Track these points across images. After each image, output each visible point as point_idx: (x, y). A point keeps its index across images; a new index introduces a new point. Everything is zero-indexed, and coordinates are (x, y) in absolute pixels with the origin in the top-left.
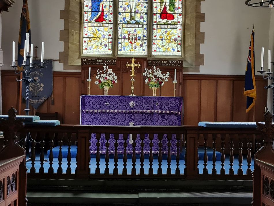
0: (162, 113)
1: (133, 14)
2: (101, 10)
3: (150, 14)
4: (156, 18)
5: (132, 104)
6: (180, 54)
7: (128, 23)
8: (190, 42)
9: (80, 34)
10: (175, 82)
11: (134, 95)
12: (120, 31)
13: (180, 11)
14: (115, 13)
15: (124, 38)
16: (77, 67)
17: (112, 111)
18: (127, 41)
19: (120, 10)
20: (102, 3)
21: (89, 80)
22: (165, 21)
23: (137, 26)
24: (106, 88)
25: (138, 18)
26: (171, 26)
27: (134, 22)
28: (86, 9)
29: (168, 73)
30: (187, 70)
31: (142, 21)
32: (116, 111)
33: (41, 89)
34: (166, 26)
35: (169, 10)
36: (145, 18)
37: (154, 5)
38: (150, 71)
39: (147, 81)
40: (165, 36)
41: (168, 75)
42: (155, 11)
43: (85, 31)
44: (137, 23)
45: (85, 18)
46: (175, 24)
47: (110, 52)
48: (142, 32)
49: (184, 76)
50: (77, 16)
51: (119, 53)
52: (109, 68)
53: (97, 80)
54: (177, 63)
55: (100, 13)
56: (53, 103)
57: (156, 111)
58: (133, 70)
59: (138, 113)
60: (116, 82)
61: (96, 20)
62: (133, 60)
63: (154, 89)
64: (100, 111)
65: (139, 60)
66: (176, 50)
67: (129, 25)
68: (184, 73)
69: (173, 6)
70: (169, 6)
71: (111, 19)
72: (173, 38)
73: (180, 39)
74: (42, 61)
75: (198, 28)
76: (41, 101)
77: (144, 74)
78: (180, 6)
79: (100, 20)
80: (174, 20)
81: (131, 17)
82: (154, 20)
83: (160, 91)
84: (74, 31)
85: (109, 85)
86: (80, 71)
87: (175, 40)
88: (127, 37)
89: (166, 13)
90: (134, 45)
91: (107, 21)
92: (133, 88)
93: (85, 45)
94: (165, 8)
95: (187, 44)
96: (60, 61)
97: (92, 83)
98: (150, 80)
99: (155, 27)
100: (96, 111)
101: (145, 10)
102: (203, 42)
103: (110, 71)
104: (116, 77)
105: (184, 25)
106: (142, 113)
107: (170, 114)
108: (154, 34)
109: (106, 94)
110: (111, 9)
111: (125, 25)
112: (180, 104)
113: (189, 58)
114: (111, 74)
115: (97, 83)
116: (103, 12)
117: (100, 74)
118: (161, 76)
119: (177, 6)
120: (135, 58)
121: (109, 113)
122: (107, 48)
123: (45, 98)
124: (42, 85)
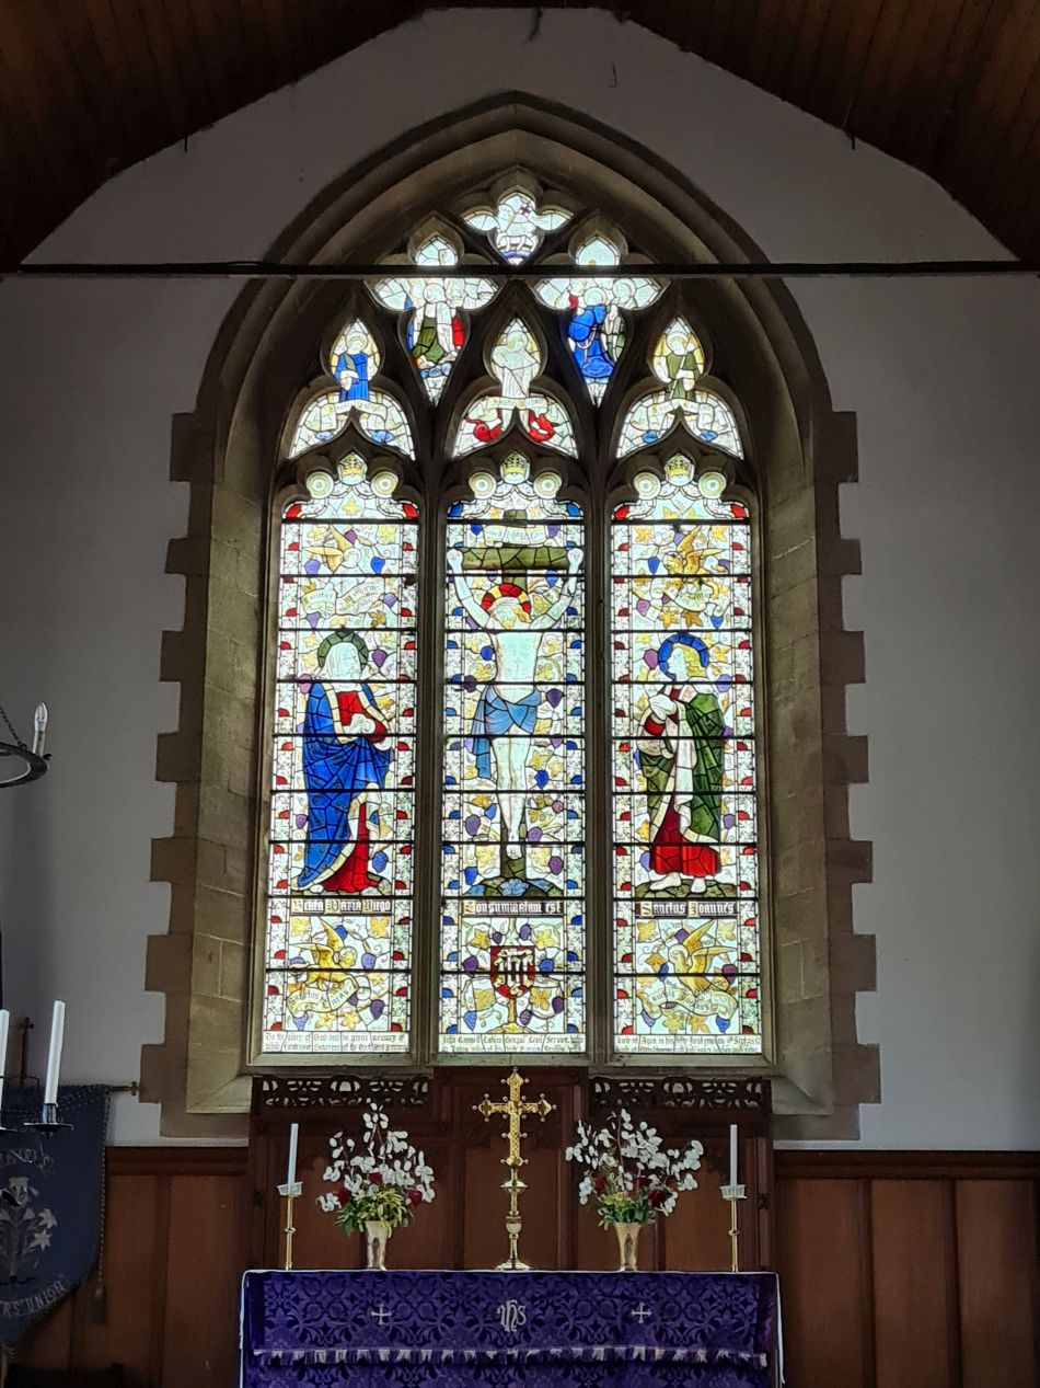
0: (667, 1360)
1: (514, 851)
2: (354, 836)
3: (599, 847)
4: (631, 869)
5: (510, 1314)
6: (754, 1044)
7: (489, 893)
8: (806, 982)
9: (248, 952)
10: (733, 1191)
11: (523, 1267)
12: (449, 933)
13: (747, 830)
14: (427, 846)
15: (471, 968)
16: (227, 1122)
17: (405, 1353)
18: (484, 984)
19: (451, 830)
20: (362, 797)
21: (291, 1188)
22: (674, 879)
23: (536, 907)
24: (379, 1232)
25: (536, 865)
26: (708, 908)
27: (520, 888)
28: (279, 829)
29: (697, 1148)
30: (792, 1126)
31: (558, 881)
32: (426, 1353)
33: (42, 1240)
34: (678, 908)
35: (692, 827)
36: (575, 867)
37: (620, 806)
38: (604, 1136)
39: (586, 1187)
40: (674, 955)
41: (694, 1154)
42: (621, 831)
43: (275, 939)
44: (536, 893)
45: (276, 875)
46: (727, 894)
47: (401, 1042)
48: (557, 937)
49: (780, 1158)
50: (236, 867)
51: (446, 1044)
52: (393, 1126)
53: (330, 1186)
54: (741, 1091)
55: (348, 850)
56: (102, 1314)
57: (639, 1350)
58: (513, 1135)
59: (543, 1363)
60: (428, 1195)
61: (327, 884)
62: (516, 1082)
63: (626, 1232)
64: (341, 1353)
65: (544, 1078)
66: (734, 1027)
67: (493, 906)
68: (779, 1145)
69: (714, 809)
70: (692, 806)
71: (407, 877)
72: (718, 964)
73: (751, 968)
74: (51, 1096)
76: (38, 1303)
77: (572, 1152)
78: (749, 806)
79: (350, 882)
80: (721, 877)
81: (506, 862)
82: (620, 877)
83: (656, 1240)
84: (219, 941)
85: (390, 1214)
86: (243, 1142)
87: (729, 973)
88: (485, 963)
89: (680, 841)
90: (522, 1004)
91: (386, 889)
92: (514, 1229)
93: (273, 1009)
94: (672, 817)
95: (788, 997)
96: (142, 1090)
97: (306, 1203)
98: (601, 1185)
99: (624, 911)
100: (321, 1354)
101: (576, 830)
102: (870, 984)
103: (397, 1140)
104: (425, 1172)
105: (770, 897)
106: (567, 1363)
107: (714, 1366)
108: (622, 949)
109: (377, 1262)
110: (405, 829)
111: (472, 906)
112: (764, 1311)
113: (804, 1065)
114: (402, 1156)
115: (330, 1202)
116: (364, 841)
117: (347, 1155)
118: (660, 1161)
119: (730, 806)
120: (523, 1071)
121: (390, 1365)
122: (383, 1022)
123: (61, 1288)
124: (49, 1219)
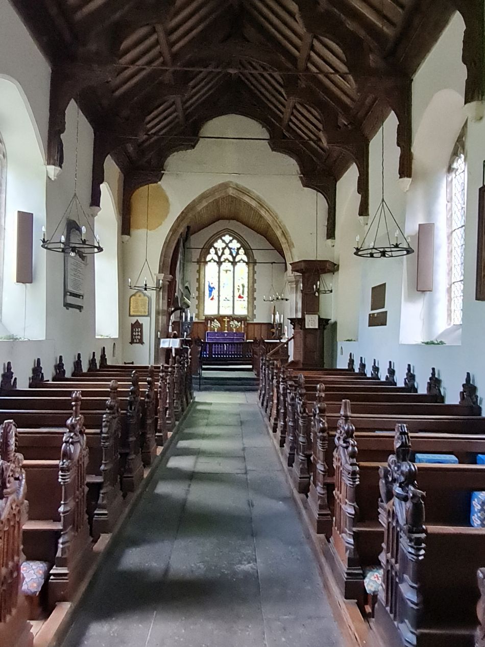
0: (237, 338)
9: (204, 305)
10: (243, 326)
11: (227, 332)
12: (221, 303)
18: (224, 308)
19: (221, 295)
20: (213, 292)
21: (209, 325)
22: (240, 299)
29: (240, 322)
35: (242, 295)
36: (232, 298)
38: (233, 321)
39: (232, 326)
47: (217, 313)
48: (230, 304)
49: (248, 323)
50: (203, 298)
51: (221, 313)
52: (217, 320)
54: (244, 318)
55: (212, 296)
58: (226, 321)
60: (220, 326)
61: (210, 299)
63: (234, 329)
66: (245, 312)
67: (225, 301)
69: (244, 293)
70: (242, 293)
73: (246, 307)
75: (253, 303)
77: (231, 323)
79: (212, 299)
81: (226, 297)
83: (237, 330)
85: (217, 327)
86: (205, 321)
90: (227, 309)
92: (226, 329)
93: (206, 310)
94: (240, 294)
95: (249, 310)
96: (196, 317)
101: (232, 295)
102: (255, 309)
105: (248, 301)
108: (235, 305)
109: (216, 331)
113: (250, 315)
114: (218, 323)
115: (212, 326)
117: (213, 323)
118: (237, 324)
120: (227, 316)
122: (215, 311)
